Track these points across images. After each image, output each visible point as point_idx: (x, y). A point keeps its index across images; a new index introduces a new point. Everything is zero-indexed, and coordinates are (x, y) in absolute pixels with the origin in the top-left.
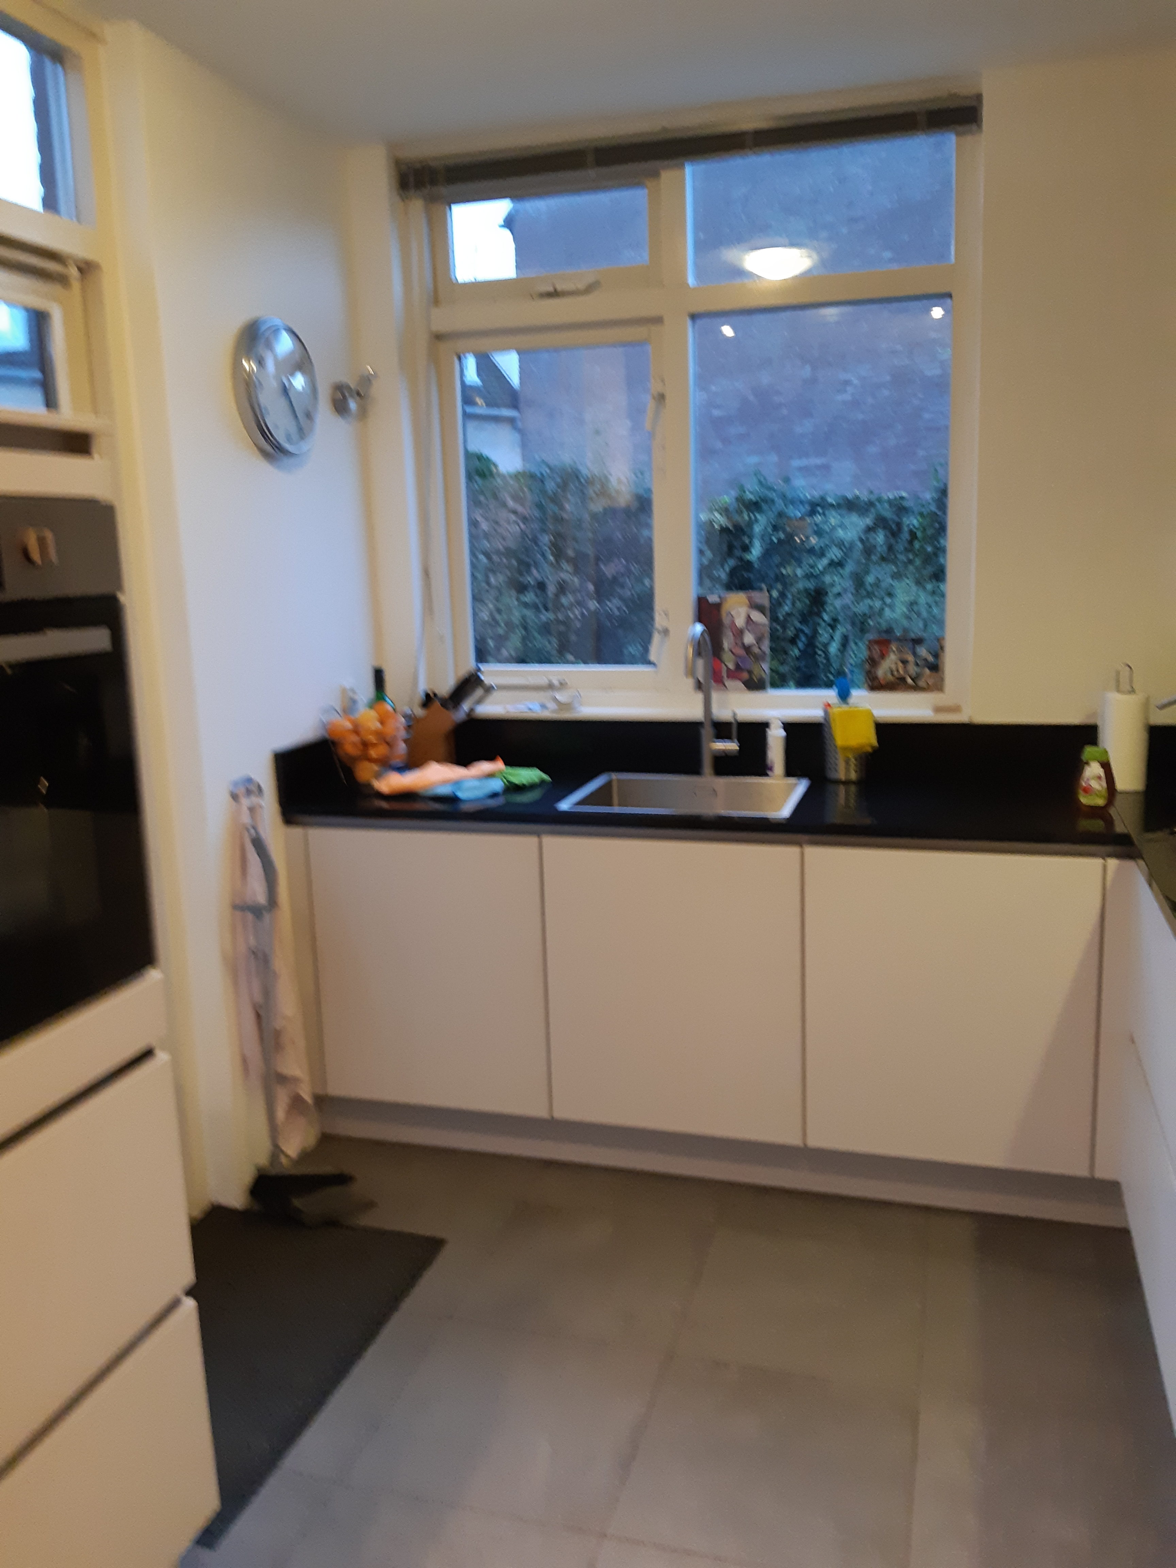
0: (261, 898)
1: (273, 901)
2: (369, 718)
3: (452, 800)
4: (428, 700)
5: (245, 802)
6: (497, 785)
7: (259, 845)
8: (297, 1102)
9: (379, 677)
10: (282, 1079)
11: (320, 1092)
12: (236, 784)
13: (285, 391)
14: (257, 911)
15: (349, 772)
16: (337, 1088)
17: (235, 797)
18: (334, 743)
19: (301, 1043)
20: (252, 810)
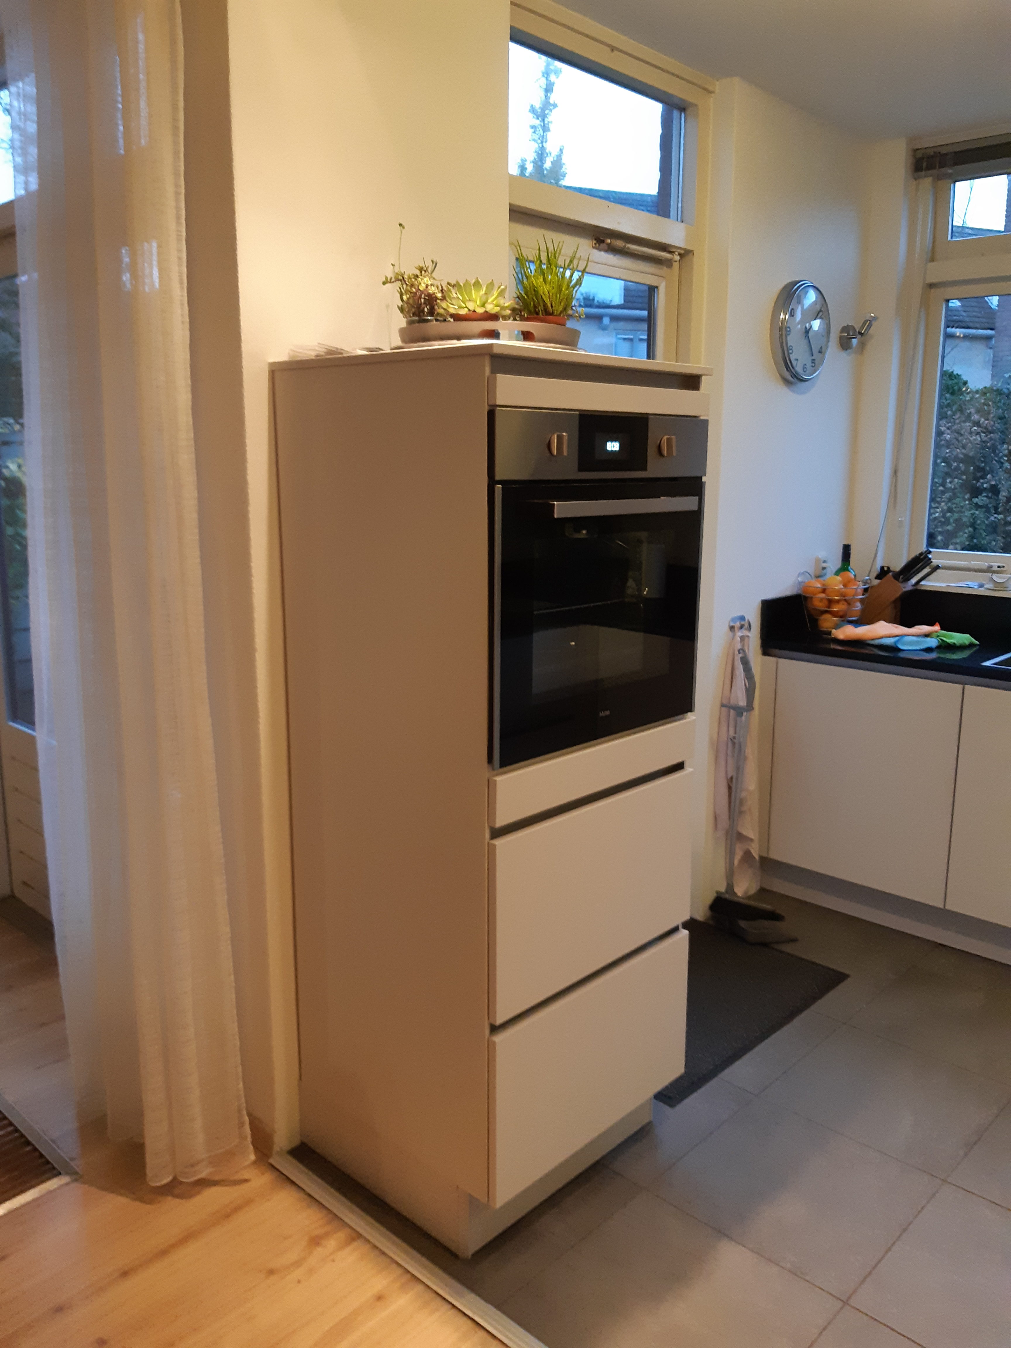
0: (743, 703)
1: (750, 706)
2: (836, 582)
3: (894, 649)
4: (883, 573)
5: (739, 634)
6: (932, 642)
7: (745, 662)
8: (747, 855)
9: (846, 550)
10: (741, 837)
11: (765, 855)
12: (733, 620)
13: (807, 331)
14: (739, 711)
15: (815, 622)
16: (776, 854)
17: (732, 628)
18: (806, 598)
19: (756, 813)
20: (742, 638)
